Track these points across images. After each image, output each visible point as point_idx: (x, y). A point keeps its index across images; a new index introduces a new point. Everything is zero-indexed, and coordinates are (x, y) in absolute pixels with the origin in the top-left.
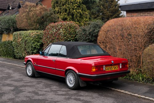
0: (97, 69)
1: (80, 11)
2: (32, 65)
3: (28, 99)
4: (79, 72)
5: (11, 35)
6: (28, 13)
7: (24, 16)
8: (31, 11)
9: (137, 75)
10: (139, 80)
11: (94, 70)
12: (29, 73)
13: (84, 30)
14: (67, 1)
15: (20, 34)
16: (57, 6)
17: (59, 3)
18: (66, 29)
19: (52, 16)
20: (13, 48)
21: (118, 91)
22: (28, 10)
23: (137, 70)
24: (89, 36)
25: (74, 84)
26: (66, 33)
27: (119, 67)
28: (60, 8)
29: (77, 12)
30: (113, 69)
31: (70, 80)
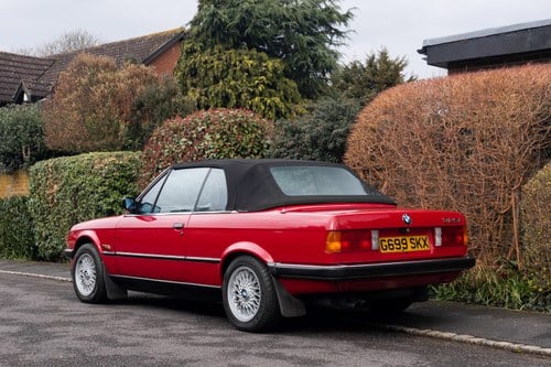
0: (346, 244)
1: (277, 100)
2: (97, 256)
3: (72, 355)
4: (276, 261)
5: (24, 176)
6: (87, 91)
7: (70, 102)
8: (98, 82)
9: (500, 282)
10: (510, 301)
11: (335, 246)
12: (85, 286)
13: (294, 132)
14: (228, 68)
15: (56, 168)
16: (194, 85)
17: (202, 75)
18: (225, 133)
19: (173, 100)
20: (31, 219)
21: (431, 337)
22: (84, 80)
23: (499, 263)
24: (310, 150)
25: (256, 311)
26: (226, 150)
27: (433, 241)
28: (206, 92)
29: (265, 103)
30: (409, 249)
31: (243, 296)
